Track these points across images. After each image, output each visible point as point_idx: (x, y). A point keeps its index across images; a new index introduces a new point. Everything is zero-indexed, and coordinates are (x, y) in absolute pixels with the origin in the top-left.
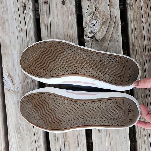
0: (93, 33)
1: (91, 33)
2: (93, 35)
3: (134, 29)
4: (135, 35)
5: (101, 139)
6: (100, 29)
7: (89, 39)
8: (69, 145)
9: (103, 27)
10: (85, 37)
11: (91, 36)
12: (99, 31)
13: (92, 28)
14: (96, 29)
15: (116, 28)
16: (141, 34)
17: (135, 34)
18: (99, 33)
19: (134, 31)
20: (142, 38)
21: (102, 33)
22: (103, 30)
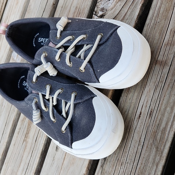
0: (104, 10)
1: (102, 10)
2: (103, 13)
3: (157, 14)
4: (154, 24)
5: (54, 161)
6: (115, 6)
7: (98, 17)
8: (25, 147)
9: (119, 3)
10: (94, 14)
11: (100, 13)
12: (112, 9)
13: (107, 3)
14: (110, 5)
15: (133, 8)
16: (164, 24)
17: (155, 21)
18: (111, 12)
19: (156, 18)
20: (162, 31)
21: (114, 11)
22: (117, 8)
